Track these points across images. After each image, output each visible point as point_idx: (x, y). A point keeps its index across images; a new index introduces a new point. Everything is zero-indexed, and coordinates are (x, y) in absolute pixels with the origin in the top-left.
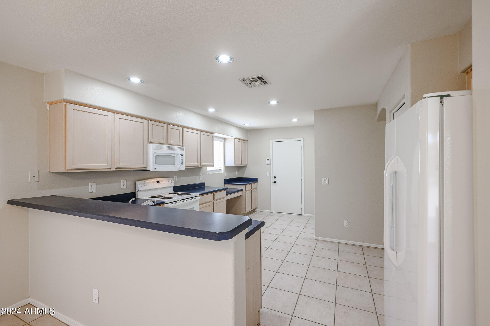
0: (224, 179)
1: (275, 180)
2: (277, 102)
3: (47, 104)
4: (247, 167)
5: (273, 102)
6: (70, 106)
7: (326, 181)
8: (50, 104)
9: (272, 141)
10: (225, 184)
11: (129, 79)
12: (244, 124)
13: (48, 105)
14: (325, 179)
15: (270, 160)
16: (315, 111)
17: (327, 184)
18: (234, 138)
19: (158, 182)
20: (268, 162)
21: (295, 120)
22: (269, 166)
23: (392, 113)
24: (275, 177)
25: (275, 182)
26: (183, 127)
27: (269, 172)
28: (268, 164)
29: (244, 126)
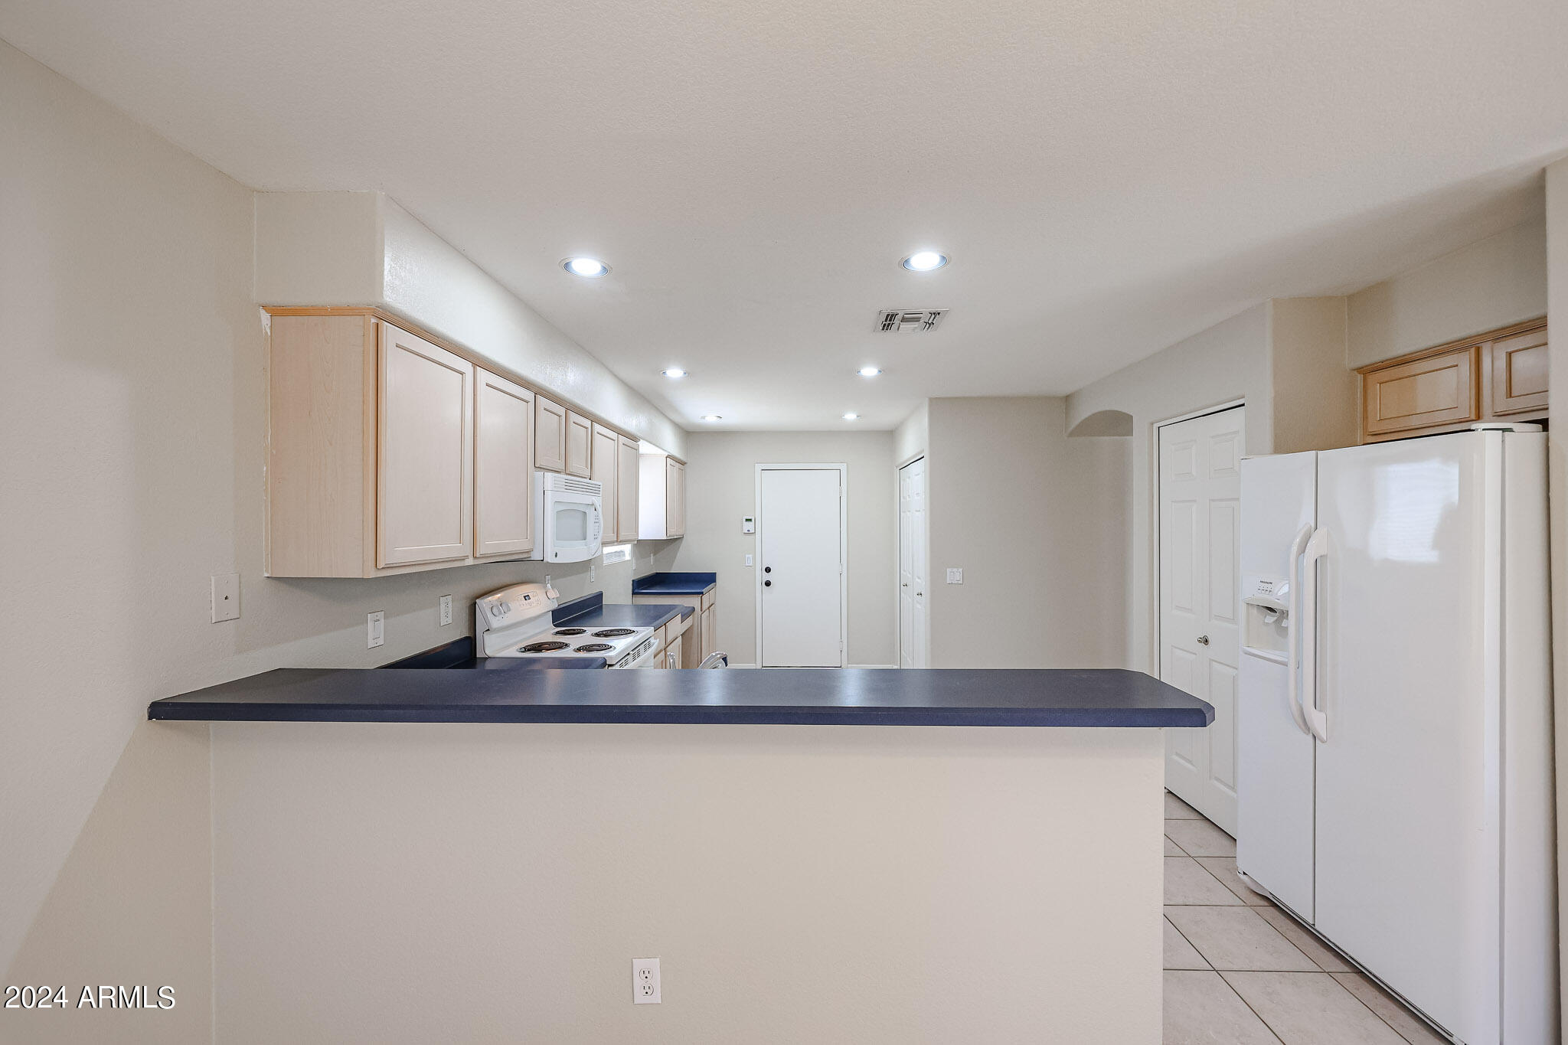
0: (633, 581)
1: (767, 577)
2: (880, 371)
3: (262, 312)
4: (683, 542)
5: (869, 372)
6: (391, 334)
7: (954, 575)
8: (276, 311)
9: (759, 467)
10: (634, 593)
11: (567, 266)
12: (704, 418)
13: (265, 318)
14: (955, 570)
15: (753, 520)
16: (931, 400)
17: (960, 582)
18: (667, 454)
19: (526, 597)
20: (749, 526)
21: (850, 417)
22: (752, 537)
23: (1156, 426)
24: (768, 570)
25: (768, 584)
26: (595, 419)
27: (751, 556)
28: (749, 533)
29: (701, 421)
